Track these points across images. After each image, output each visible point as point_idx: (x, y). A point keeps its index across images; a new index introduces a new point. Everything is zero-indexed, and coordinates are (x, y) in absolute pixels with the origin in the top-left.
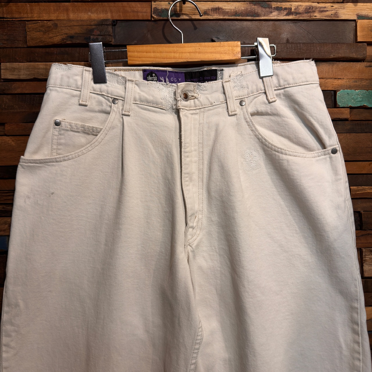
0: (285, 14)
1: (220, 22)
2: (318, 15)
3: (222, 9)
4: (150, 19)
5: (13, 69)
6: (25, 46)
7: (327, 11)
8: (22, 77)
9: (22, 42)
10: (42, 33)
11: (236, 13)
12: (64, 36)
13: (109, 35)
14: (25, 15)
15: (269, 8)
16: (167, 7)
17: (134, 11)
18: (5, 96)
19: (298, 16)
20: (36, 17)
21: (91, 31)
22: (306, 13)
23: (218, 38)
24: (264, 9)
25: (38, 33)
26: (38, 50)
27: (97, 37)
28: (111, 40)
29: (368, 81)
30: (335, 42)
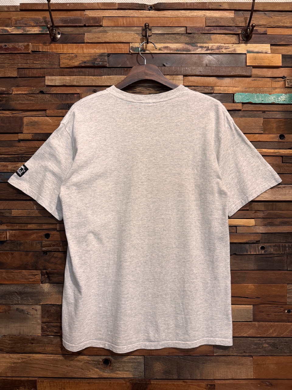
0: (205, 50)
1: (168, 54)
2: (224, 51)
3: (169, 47)
4: (129, 53)
5: (52, 80)
6: (59, 67)
7: (230, 48)
8: (57, 84)
9: (57, 65)
10: (68, 60)
11: (177, 50)
12: (81, 62)
13: (106, 61)
14: (60, 51)
15: (196, 46)
16: (139, 46)
17: (120, 48)
18: (47, 95)
19: (212, 51)
20: (65, 51)
21: (96, 59)
22: (217, 49)
23: (167, 64)
24: (193, 47)
25: (66, 60)
26: (66, 70)
27: (99, 62)
28: (106, 64)
29: (253, 88)
30: (234, 66)
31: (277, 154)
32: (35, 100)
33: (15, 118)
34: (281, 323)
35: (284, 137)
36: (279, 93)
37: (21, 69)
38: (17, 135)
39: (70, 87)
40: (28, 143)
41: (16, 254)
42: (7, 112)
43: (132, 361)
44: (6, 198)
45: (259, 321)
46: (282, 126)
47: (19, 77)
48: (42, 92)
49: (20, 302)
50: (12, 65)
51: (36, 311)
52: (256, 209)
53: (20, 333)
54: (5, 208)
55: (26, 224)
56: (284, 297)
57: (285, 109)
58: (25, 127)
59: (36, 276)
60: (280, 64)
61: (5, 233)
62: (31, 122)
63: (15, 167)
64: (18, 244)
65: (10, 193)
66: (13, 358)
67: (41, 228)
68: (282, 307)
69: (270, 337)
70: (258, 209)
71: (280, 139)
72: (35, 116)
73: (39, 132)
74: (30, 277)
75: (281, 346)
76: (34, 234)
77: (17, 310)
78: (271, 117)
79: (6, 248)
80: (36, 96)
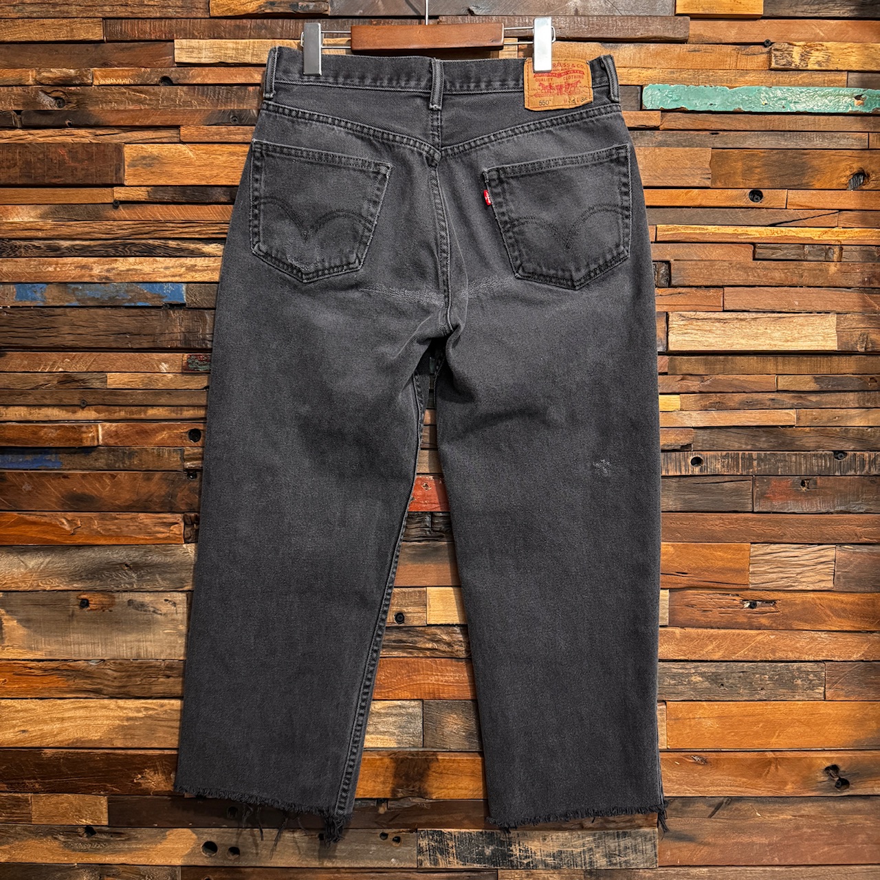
5: (191, 50)
6: (208, 16)
8: (203, 61)
9: (202, 11)
12: (262, 2)
13: (326, 2)
18: (180, 87)
23: (477, 7)
26: (224, 22)
27: (307, 3)
28: (326, 8)
29: (691, 72)
30: (645, 14)
31: (742, 238)
32: (150, 100)
33: (102, 147)
34: (733, 631)
35: (761, 196)
36: (753, 83)
37: (112, 21)
38: (109, 190)
39: (237, 68)
40: (138, 209)
41: (122, 476)
42: (82, 132)
43: (394, 712)
44: (92, 345)
45: (682, 628)
46: (756, 167)
47: (108, 41)
48: (166, 81)
49: (135, 586)
50: (88, 11)
51: (175, 606)
52: (685, 372)
53: (138, 654)
54: (89, 370)
55: (143, 408)
56: (741, 571)
57: (766, 126)
58: (128, 171)
59: (172, 528)
60: (760, 11)
61: (94, 429)
62: (144, 158)
63: (108, 271)
64: (124, 453)
65: (101, 333)
66: (126, 709)
67: (179, 416)
68: (738, 595)
69: (707, 661)
70: (690, 372)
71: (753, 200)
72: (153, 141)
73: (164, 183)
74: (157, 529)
75: (730, 681)
76: (164, 430)
77: (129, 605)
78: (730, 146)
79: (97, 464)
80: (152, 91)
